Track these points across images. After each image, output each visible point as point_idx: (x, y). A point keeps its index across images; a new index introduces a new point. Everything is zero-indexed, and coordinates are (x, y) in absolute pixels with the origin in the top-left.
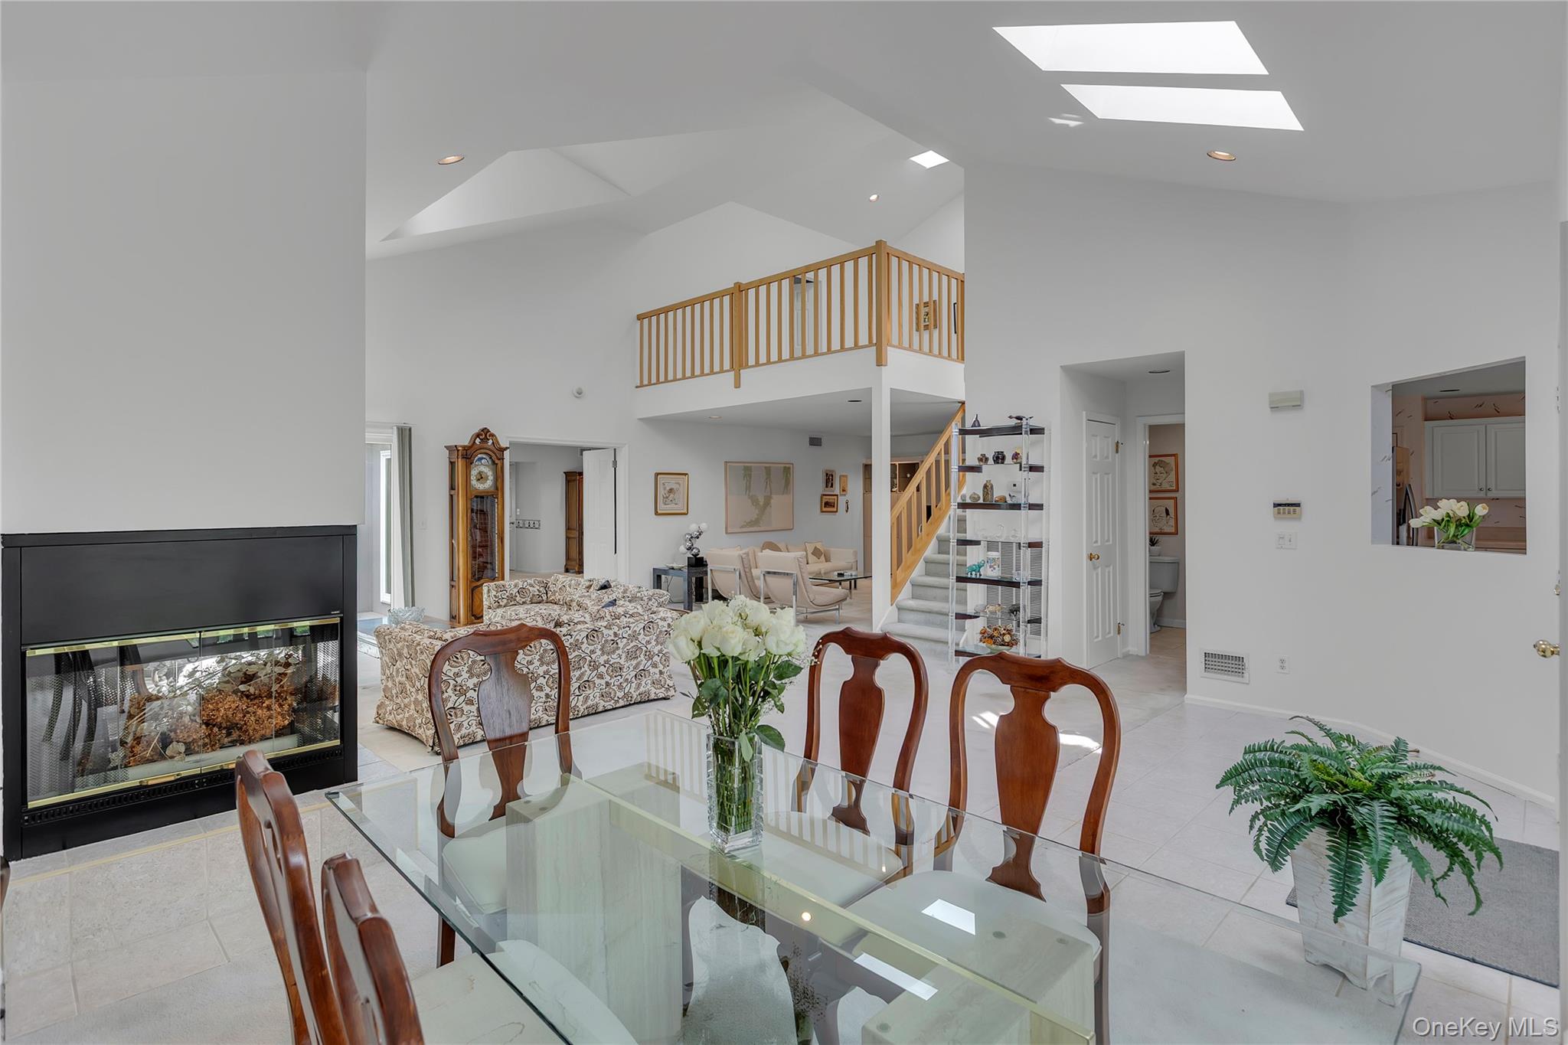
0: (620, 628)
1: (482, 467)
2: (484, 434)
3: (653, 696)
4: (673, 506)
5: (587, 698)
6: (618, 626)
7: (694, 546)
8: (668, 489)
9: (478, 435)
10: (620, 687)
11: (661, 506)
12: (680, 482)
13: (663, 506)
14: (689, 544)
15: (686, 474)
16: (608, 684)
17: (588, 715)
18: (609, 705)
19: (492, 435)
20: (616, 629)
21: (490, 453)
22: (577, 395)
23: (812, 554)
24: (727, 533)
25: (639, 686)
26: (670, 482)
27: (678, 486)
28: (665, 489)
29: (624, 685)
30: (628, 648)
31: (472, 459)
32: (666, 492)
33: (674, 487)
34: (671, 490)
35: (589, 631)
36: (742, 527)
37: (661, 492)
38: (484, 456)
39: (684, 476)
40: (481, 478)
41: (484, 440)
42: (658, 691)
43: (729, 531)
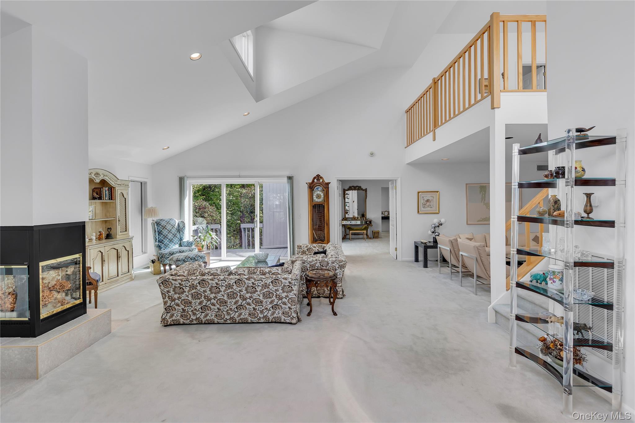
0: (255, 281)
1: (319, 192)
2: (318, 177)
3: (283, 321)
4: (429, 209)
5: (241, 314)
6: (254, 279)
7: (436, 231)
8: (426, 199)
9: (315, 178)
10: (262, 312)
11: (421, 208)
12: (434, 196)
13: (423, 209)
14: (433, 230)
15: (437, 192)
16: (254, 309)
17: (242, 323)
18: (255, 320)
19: (321, 178)
20: (253, 281)
21: (320, 185)
22: (371, 155)
23: (532, 240)
24: (467, 224)
25: (273, 314)
26: (428, 197)
27: (432, 198)
28: (424, 200)
29: (264, 311)
30: (264, 291)
31: (313, 188)
32: (425, 201)
33: (430, 198)
34: (428, 201)
35: (236, 280)
36: (478, 221)
37: (422, 201)
38: (319, 187)
39: (436, 193)
40: (318, 196)
41: (318, 180)
42: (286, 318)
43: (468, 223)
